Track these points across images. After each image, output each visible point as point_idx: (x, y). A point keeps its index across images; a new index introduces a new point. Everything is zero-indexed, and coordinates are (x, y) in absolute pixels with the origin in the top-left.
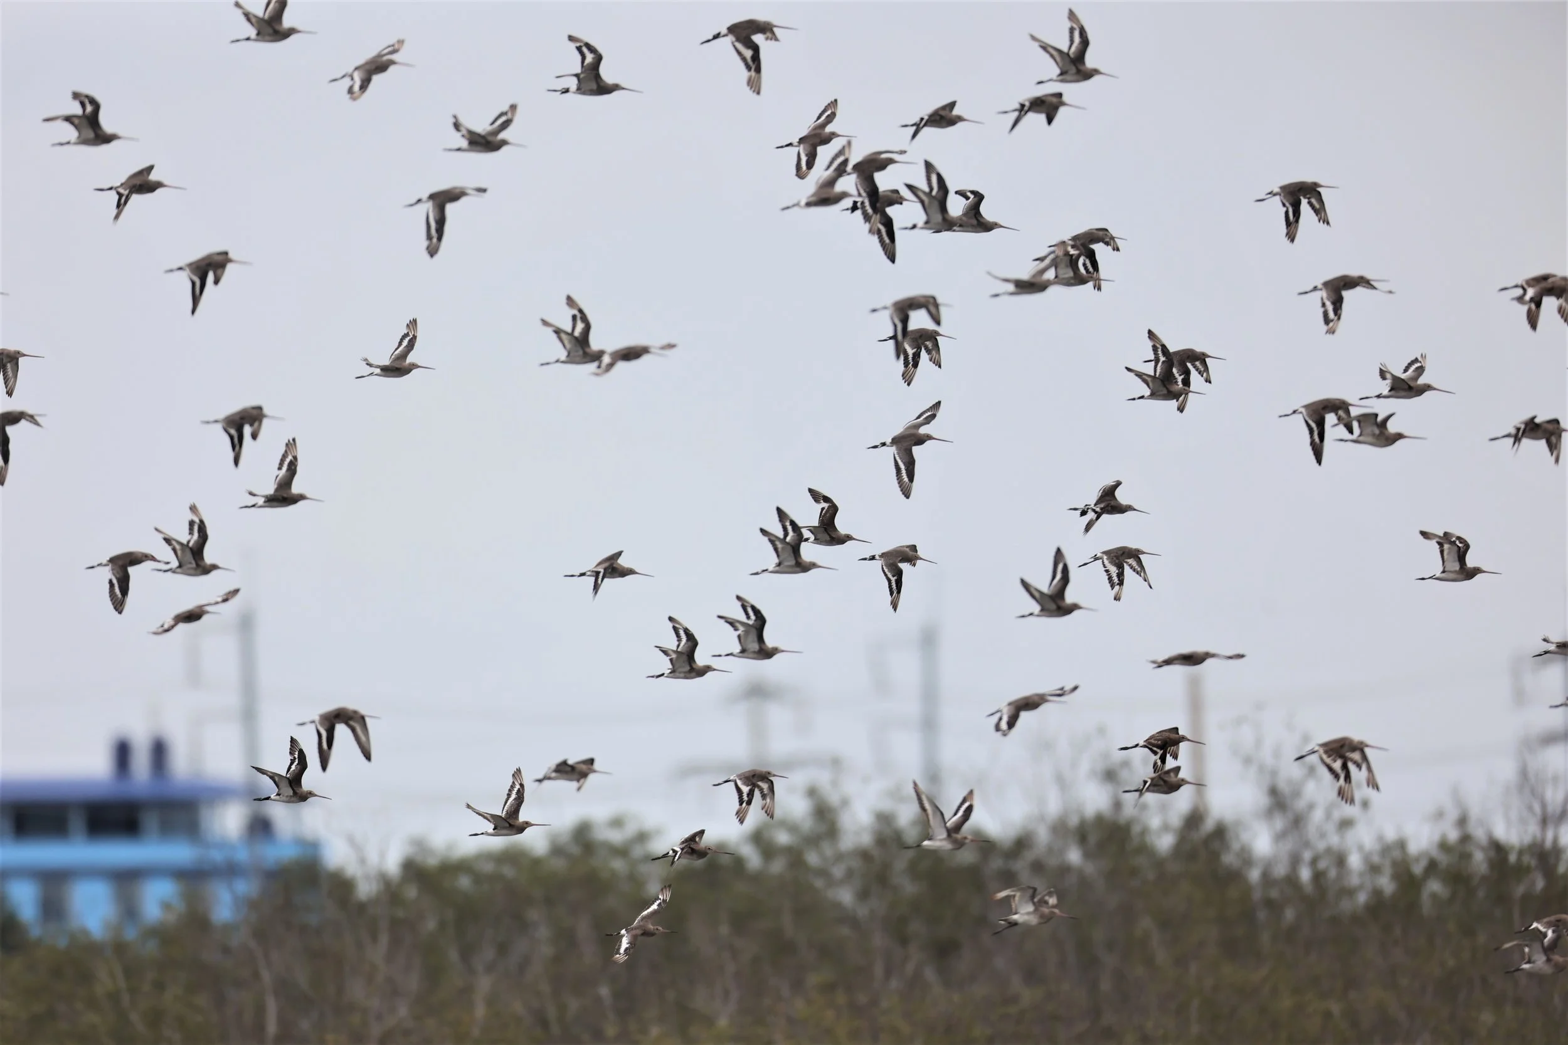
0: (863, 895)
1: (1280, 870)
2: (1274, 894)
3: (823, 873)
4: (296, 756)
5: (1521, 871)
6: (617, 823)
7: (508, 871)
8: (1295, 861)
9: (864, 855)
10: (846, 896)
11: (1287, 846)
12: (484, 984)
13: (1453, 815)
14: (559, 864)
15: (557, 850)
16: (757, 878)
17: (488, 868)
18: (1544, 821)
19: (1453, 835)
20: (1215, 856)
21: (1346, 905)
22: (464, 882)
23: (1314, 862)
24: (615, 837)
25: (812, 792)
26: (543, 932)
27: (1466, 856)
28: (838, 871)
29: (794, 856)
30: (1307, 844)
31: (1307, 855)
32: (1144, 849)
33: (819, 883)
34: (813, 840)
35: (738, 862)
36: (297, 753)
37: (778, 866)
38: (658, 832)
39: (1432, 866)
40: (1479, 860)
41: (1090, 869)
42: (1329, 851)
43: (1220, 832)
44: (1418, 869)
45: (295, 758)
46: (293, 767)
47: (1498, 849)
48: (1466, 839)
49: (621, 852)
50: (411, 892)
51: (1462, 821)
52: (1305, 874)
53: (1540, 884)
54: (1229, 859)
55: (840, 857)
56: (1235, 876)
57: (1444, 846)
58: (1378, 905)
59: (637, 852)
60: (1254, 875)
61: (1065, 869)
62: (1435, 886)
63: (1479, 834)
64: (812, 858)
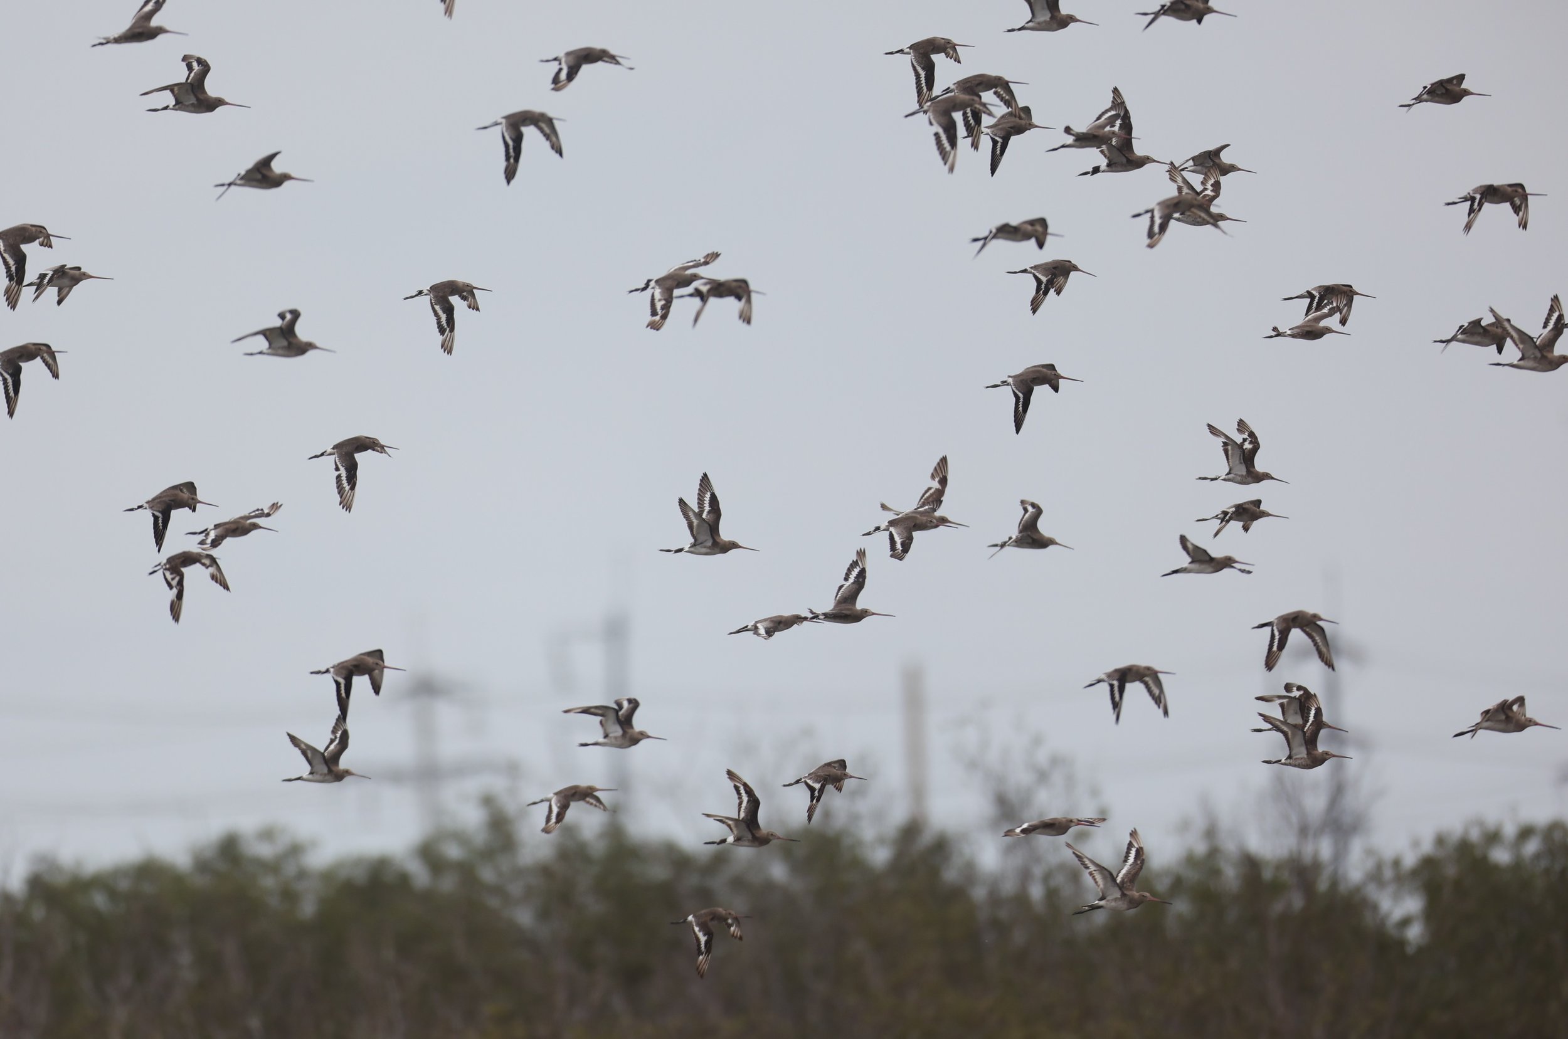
0: (544, 915)
1: (1009, 887)
2: (1003, 914)
3: (498, 890)
4: (338, 735)
5: (1276, 888)
6: (267, 834)
7: (148, 888)
8: (1025, 876)
9: (545, 871)
10: (524, 917)
11: (1017, 860)
12: (121, 1014)
13: (1200, 824)
14: (202, 882)
15: (202, 865)
16: (427, 896)
17: (124, 885)
18: (1304, 831)
19: (1201, 848)
20: (934, 872)
21: (1081, 927)
22: (100, 900)
23: (1047, 877)
24: (265, 851)
25: (488, 801)
26: (185, 958)
27: (1216, 872)
28: (516, 889)
29: (466, 871)
30: (1038, 860)
31: (1038, 871)
32: (858, 864)
33: (494, 902)
34: (488, 854)
35: (404, 879)
36: (340, 732)
37: (448, 884)
38: (314, 844)
39: (1178, 884)
40: (1231, 875)
41: (798, 886)
42: (1062, 867)
43: (941, 847)
44: (1162, 886)
45: (336, 737)
46: (332, 747)
47: (1251, 864)
48: (1214, 852)
49: (273, 867)
50: (38, 913)
51: (1211, 833)
52: (1036, 892)
53: (1297, 901)
54: (951, 875)
55: (519, 872)
56: (958, 894)
57: (1190, 860)
58: (1117, 928)
59: (290, 869)
60: (979, 893)
61: (769, 886)
62: (1181, 907)
63: (1230, 846)
64: (487, 874)
